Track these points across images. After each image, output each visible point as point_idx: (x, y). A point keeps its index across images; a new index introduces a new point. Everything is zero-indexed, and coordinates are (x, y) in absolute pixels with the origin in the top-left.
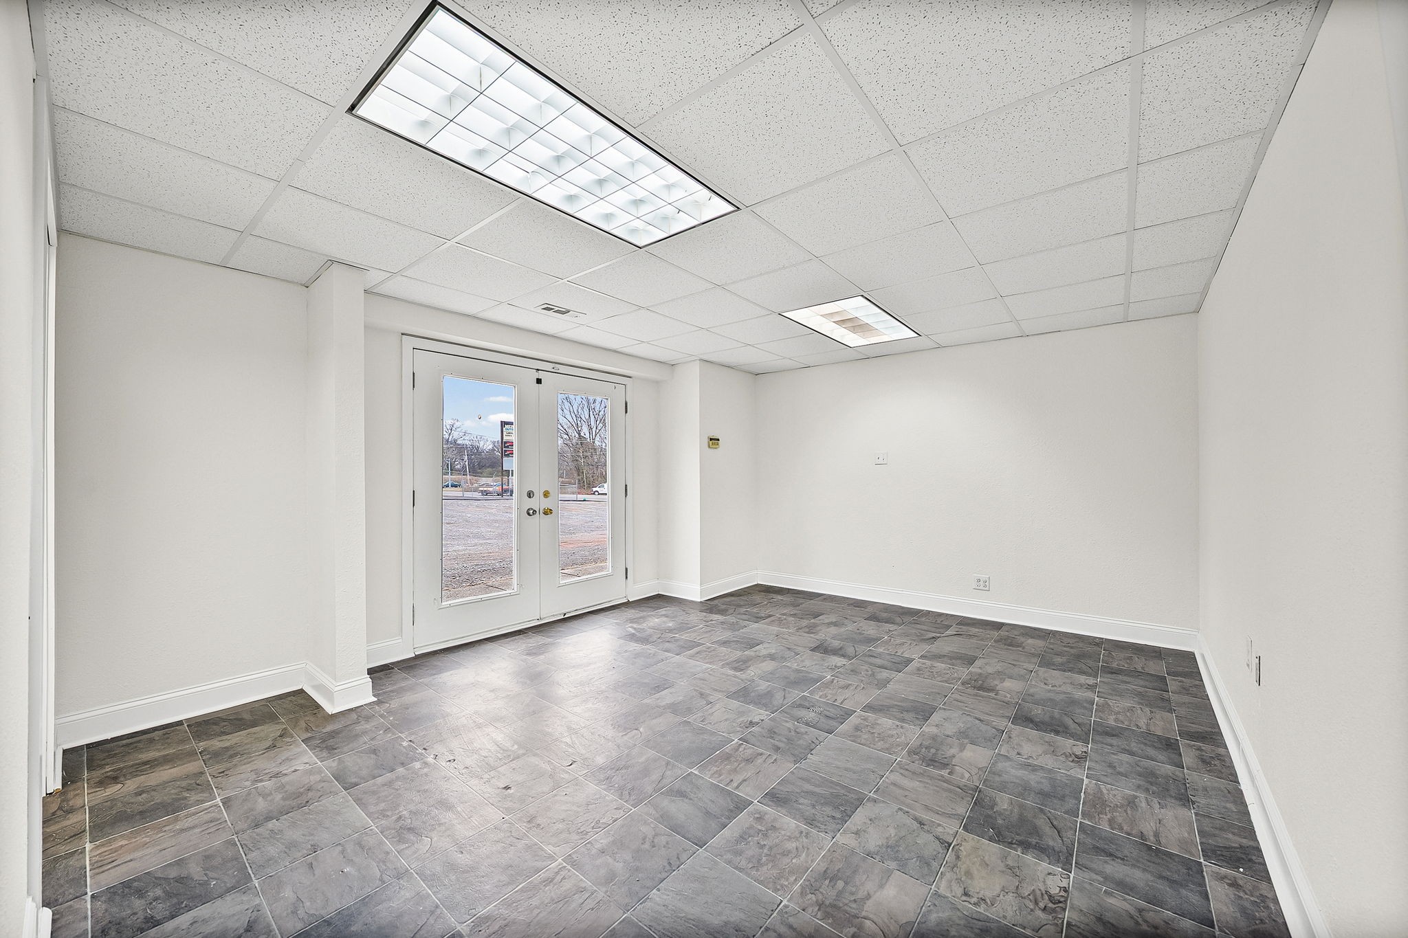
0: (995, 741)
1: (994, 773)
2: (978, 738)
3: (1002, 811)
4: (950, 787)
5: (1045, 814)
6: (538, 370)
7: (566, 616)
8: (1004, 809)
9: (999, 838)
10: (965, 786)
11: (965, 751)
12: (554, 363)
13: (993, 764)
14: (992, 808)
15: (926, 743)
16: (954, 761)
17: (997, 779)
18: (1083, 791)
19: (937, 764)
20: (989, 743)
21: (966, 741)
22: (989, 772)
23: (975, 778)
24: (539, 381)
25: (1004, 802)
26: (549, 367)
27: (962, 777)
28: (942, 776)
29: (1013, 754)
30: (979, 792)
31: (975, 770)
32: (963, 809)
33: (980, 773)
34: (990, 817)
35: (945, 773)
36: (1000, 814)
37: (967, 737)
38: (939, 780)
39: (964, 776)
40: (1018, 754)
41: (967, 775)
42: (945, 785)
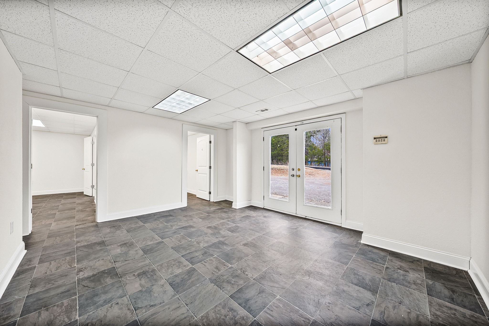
0: (133, 301)
1: (120, 286)
2: (141, 295)
3: (107, 278)
4: (130, 272)
5: (92, 288)
6: (296, 126)
7: (306, 218)
8: (107, 279)
9: (103, 272)
10: (125, 275)
11: (139, 285)
12: (301, 121)
13: (124, 290)
14: (111, 277)
15: (155, 276)
16: (138, 279)
17: (117, 286)
18: (78, 310)
19: (142, 274)
20: (134, 297)
21: (144, 290)
22: (122, 285)
23: (125, 280)
24: (296, 130)
25: (109, 281)
26: (299, 123)
27: (129, 277)
28: (135, 272)
29: (120, 301)
30: (119, 277)
31: (127, 282)
32: (119, 270)
33: (125, 283)
34: (109, 274)
35: (136, 274)
36: (107, 277)
37: (146, 291)
38: (135, 271)
39: (129, 278)
40: (117, 303)
41: (128, 278)
42: (131, 271)
